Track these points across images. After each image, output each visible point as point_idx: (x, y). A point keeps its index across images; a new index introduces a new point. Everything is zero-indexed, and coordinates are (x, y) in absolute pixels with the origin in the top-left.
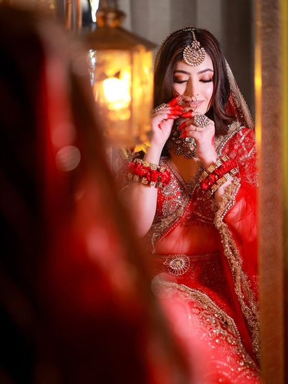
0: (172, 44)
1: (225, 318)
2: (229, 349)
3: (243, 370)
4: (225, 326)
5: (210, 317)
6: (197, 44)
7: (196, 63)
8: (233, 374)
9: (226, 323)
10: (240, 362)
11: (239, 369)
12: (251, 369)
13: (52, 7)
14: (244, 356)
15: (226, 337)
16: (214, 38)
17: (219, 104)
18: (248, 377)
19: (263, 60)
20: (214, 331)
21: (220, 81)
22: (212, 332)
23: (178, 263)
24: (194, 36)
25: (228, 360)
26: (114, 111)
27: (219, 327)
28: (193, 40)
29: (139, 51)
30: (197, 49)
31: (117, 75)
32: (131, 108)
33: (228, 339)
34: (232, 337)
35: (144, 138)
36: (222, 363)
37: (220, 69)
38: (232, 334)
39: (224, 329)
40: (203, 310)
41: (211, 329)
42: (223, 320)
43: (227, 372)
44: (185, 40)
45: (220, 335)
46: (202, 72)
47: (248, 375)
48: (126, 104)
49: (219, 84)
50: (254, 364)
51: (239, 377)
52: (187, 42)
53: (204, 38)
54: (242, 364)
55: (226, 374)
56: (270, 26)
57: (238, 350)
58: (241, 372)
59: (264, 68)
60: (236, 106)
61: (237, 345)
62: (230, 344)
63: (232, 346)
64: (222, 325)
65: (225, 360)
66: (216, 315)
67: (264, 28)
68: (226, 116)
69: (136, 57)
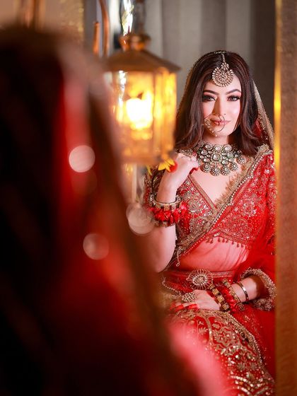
0: (202, 65)
1: (246, 335)
2: (248, 365)
3: (262, 387)
4: (245, 342)
5: (230, 332)
6: (226, 66)
7: (225, 84)
8: (252, 390)
9: (247, 340)
10: (259, 378)
11: (259, 385)
12: (269, 386)
13: (81, 29)
14: (263, 373)
15: (246, 353)
16: (243, 61)
17: (246, 124)
18: (267, 393)
19: (283, 85)
20: (234, 347)
21: (247, 103)
22: (232, 348)
23: (201, 279)
24: (224, 59)
25: (248, 376)
26: (135, 131)
27: (239, 343)
28: (222, 62)
29: (162, 74)
30: (226, 71)
31: (140, 96)
32: (152, 128)
33: (248, 355)
34: (251, 353)
35: (165, 156)
36: (241, 379)
37: (248, 90)
38: (252, 350)
39: (244, 345)
40: (223, 325)
41: (231, 344)
42: (244, 336)
43: (246, 388)
44: (215, 62)
45: (240, 350)
46: (230, 92)
47: (266, 391)
48: (148, 125)
49: (247, 105)
50: (273, 381)
51: (258, 393)
52: (217, 63)
53: (233, 61)
54: (261, 380)
55: (245, 390)
56: (290, 52)
57: (257, 366)
58: (260, 388)
59: (283, 92)
60: (261, 128)
61: (256, 362)
62: (249, 360)
63: (252, 362)
64: (242, 341)
65: (245, 376)
66: (237, 332)
67: (284, 53)
68: (253, 136)
69: (159, 79)
